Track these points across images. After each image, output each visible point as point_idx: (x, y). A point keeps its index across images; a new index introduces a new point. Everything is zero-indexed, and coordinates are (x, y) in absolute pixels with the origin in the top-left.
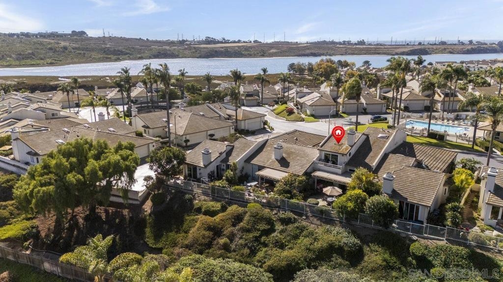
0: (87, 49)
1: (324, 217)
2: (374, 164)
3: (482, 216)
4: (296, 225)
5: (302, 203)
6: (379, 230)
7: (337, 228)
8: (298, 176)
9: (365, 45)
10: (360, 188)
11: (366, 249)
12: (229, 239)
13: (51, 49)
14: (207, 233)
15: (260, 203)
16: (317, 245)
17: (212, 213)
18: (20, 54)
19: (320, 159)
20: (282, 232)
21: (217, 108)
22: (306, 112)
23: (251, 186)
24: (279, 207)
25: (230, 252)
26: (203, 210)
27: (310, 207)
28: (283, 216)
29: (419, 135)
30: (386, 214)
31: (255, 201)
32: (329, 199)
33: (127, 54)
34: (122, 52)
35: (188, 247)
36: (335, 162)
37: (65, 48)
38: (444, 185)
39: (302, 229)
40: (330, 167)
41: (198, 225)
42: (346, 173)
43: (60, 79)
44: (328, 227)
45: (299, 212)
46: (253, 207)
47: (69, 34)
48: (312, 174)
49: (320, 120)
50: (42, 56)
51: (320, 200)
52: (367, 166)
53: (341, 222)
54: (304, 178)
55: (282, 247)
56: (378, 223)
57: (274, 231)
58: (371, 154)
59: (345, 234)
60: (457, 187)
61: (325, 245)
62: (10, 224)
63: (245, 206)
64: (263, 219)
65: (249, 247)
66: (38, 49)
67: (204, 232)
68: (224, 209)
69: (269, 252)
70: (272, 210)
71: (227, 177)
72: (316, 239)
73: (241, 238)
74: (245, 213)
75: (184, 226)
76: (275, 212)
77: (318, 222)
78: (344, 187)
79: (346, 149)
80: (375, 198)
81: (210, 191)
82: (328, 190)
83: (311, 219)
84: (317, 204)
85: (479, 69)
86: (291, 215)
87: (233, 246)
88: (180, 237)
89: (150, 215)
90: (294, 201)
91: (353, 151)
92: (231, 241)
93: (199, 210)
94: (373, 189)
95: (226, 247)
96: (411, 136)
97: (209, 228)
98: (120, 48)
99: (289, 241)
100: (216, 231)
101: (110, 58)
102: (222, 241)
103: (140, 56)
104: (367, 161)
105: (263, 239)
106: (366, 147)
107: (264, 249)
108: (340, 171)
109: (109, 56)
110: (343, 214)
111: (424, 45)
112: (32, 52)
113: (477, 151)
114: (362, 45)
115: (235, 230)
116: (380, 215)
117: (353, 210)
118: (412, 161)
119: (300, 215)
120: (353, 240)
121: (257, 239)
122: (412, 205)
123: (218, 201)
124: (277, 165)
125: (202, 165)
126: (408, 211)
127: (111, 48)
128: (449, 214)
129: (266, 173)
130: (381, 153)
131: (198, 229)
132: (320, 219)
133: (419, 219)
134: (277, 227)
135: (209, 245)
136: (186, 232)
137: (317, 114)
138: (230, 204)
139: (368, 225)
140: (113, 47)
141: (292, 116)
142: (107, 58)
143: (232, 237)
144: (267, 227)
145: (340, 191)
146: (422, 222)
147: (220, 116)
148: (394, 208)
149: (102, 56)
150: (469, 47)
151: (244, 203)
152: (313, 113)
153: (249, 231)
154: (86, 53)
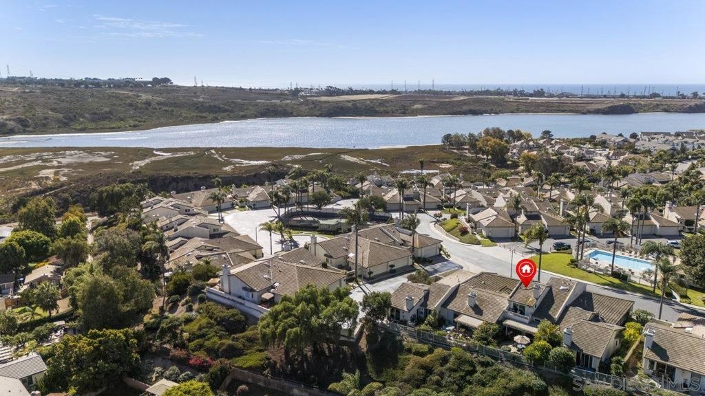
0: (175, 105)
1: (515, 361)
2: (556, 316)
3: (643, 367)
4: (494, 368)
5: (497, 349)
6: (560, 375)
7: (527, 372)
8: (492, 324)
9: (545, 97)
10: (545, 340)
11: (550, 389)
12: (439, 375)
13: (131, 105)
14: (421, 371)
15: (461, 347)
16: (512, 385)
17: (422, 354)
18: (95, 114)
19: (509, 309)
20: (482, 373)
21: (390, 232)
22: (481, 232)
23: (449, 330)
24: (477, 352)
25: (442, 387)
26: (413, 351)
27: (504, 353)
28: (483, 360)
29: (602, 273)
30: (566, 363)
31: (457, 346)
32: (519, 346)
33: (225, 111)
34: (219, 108)
35: (407, 381)
36: (522, 313)
37: (148, 103)
38: (615, 338)
39: (499, 371)
40: (518, 316)
41: (411, 364)
42: (533, 323)
43: (155, 152)
44: (520, 370)
45: (495, 356)
46: (457, 351)
47: (149, 82)
48: (504, 323)
49: (498, 244)
50: (122, 116)
51: (510, 346)
52: (550, 318)
53: (530, 367)
54: (497, 326)
55: (484, 385)
56: (559, 369)
57: (476, 372)
58: (554, 306)
59: (534, 377)
60: (626, 340)
61: (518, 385)
62: (246, 355)
63: (449, 350)
64: (466, 362)
65: (457, 384)
66: (115, 105)
67: (418, 370)
68: (431, 351)
69: (474, 389)
70: (472, 354)
71: (429, 322)
72: (510, 380)
73: (450, 376)
74: (450, 355)
75: (399, 364)
76: (475, 355)
77: (511, 366)
78: (530, 335)
79: (532, 302)
80: (557, 349)
81: (415, 334)
82: (517, 338)
83: (506, 363)
84: (510, 351)
85: (699, 147)
86: (489, 359)
87: (444, 383)
88: (398, 373)
89: (367, 352)
90: (490, 347)
91: (538, 304)
92: (442, 378)
93: (409, 351)
94: (556, 340)
95: (438, 383)
96: (595, 273)
97: (422, 367)
98: (217, 102)
99: (489, 381)
100: (428, 370)
101: (206, 117)
102: (435, 378)
103: (242, 113)
104: (550, 313)
105: (468, 378)
106: (548, 299)
107: (469, 386)
108: (527, 321)
109: (204, 115)
110: (531, 360)
111: (628, 97)
112: (110, 111)
113: (658, 296)
114: (540, 96)
115: (443, 369)
116: (561, 363)
117: (540, 358)
118: (589, 314)
119: (496, 359)
120: (540, 382)
121: (463, 378)
122: (587, 356)
123: (424, 343)
124: (472, 312)
125: (405, 309)
126: (584, 360)
127: (206, 103)
128: (613, 365)
129: (463, 319)
130: (563, 305)
131: (413, 367)
132: (513, 363)
133: (593, 367)
134: (477, 369)
135: (424, 381)
136: (402, 369)
137: (493, 236)
138: (435, 346)
139: (553, 371)
140: (208, 101)
141: (466, 237)
142: (201, 117)
143: (442, 375)
144: (470, 368)
145: (528, 339)
146: (594, 370)
147: (395, 241)
148: (572, 358)
149: (195, 114)
150: (693, 103)
151: (447, 347)
152: (490, 234)
153: (455, 371)
154: (175, 109)
